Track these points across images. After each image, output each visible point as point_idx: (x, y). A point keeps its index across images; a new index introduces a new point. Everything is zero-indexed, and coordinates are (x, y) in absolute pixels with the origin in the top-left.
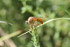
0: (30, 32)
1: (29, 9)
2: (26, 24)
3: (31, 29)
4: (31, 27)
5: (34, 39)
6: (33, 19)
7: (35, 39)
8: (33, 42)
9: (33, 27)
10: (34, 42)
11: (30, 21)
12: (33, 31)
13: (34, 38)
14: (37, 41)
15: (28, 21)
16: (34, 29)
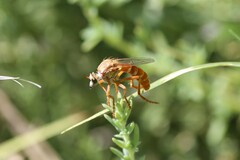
0: (106, 116)
1: (112, 33)
2: (91, 84)
3: (111, 104)
4: (110, 96)
5: (122, 139)
6: (115, 65)
7: (125, 138)
8: (121, 150)
9: (119, 95)
10: (125, 150)
11: (104, 74)
12: (117, 112)
13: (123, 134)
14: (133, 145)
15: (99, 75)
16: (121, 103)
